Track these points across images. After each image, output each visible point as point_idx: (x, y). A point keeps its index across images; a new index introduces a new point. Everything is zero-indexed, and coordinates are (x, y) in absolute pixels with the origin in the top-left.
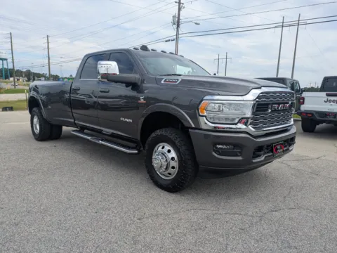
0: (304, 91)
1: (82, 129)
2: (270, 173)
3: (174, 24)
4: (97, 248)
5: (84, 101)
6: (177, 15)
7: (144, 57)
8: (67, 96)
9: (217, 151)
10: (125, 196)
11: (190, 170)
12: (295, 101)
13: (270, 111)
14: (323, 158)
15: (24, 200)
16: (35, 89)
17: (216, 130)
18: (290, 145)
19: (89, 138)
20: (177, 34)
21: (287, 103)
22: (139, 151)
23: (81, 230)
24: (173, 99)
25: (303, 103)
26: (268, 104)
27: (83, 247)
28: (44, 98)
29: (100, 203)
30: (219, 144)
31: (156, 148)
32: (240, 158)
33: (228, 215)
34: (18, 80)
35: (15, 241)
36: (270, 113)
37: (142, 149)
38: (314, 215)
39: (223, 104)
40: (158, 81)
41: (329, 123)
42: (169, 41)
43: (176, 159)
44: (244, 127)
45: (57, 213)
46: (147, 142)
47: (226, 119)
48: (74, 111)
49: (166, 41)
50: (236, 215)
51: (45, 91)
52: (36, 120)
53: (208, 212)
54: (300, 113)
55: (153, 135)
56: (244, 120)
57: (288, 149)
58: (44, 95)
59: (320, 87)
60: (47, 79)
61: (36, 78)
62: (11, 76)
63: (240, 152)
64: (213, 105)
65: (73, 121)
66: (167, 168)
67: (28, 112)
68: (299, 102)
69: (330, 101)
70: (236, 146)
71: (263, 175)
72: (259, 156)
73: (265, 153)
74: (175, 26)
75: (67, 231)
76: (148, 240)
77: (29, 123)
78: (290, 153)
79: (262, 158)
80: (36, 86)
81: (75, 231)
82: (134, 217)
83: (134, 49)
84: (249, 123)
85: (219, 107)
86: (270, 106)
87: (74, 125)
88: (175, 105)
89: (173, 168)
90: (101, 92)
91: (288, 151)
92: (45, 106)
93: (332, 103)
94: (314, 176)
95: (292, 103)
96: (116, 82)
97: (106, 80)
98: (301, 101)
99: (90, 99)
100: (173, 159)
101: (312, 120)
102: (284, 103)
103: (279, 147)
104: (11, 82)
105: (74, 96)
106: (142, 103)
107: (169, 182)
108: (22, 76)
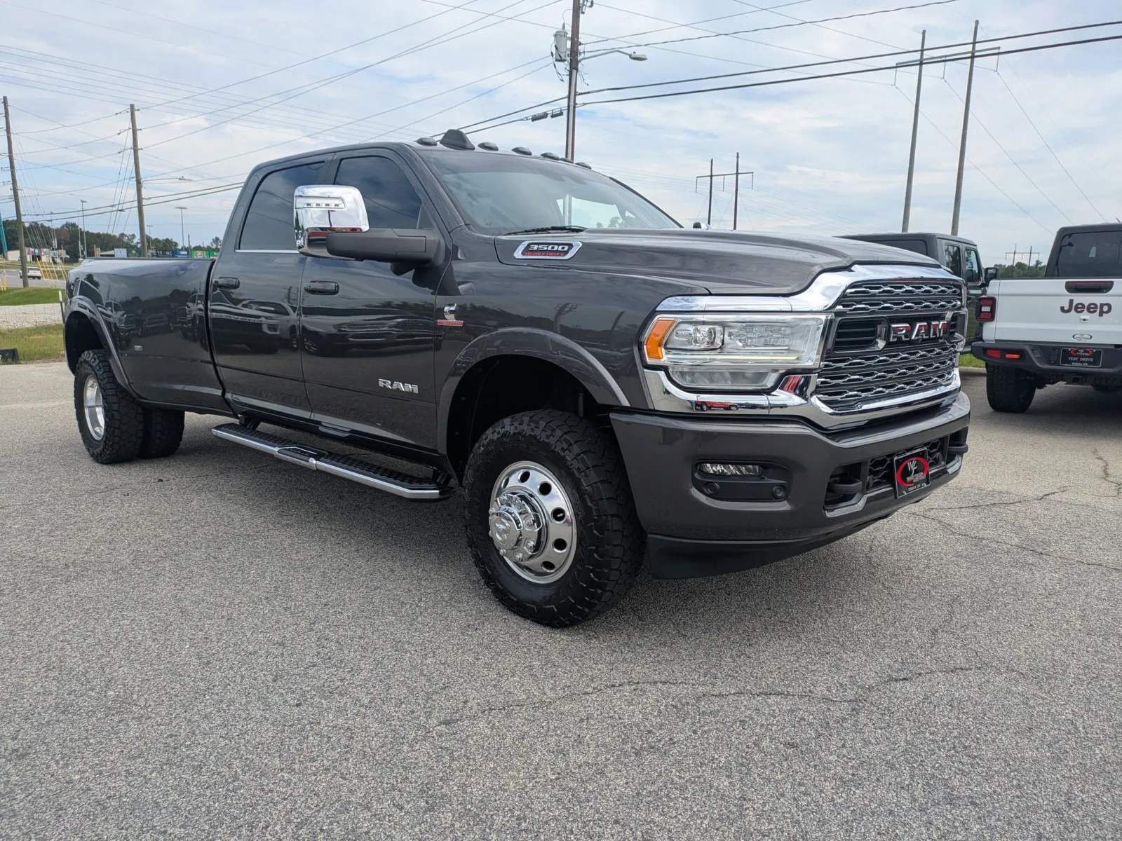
0: (995, 277)
1: (251, 421)
2: (886, 550)
3: (562, 60)
4: (299, 826)
5: (259, 325)
6: (569, 29)
7: (454, 170)
8: (196, 308)
9: (706, 485)
10: (398, 646)
11: (618, 552)
12: (965, 311)
13: (881, 344)
14: (1056, 497)
15: (49, 668)
16: (88, 287)
17: (699, 413)
18: (950, 458)
19: (275, 450)
20: (572, 94)
21: (940, 317)
22: (445, 490)
23: (248, 766)
24: (560, 312)
25: (991, 316)
26: (873, 323)
27: (252, 826)
28: (116, 316)
29: (312, 671)
30: (713, 463)
31: (501, 481)
32: (784, 506)
33: (744, 700)
34: (36, 258)
35: (15, 814)
36: (881, 352)
37: (454, 482)
38: (1033, 689)
39: (723, 325)
40: (501, 251)
41: (1075, 381)
42: (544, 116)
43: (569, 513)
44: (797, 400)
45: (163, 710)
46: (471, 459)
47: (737, 375)
48: (220, 359)
49: (535, 119)
50: (773, 699)
51: (121, 293)
52: (91, 392)
53: (681, 690)
54: (981, 350)
55: (491, 434)
56: (793, 378)
57: (944, 472)
58: (117, 308)
59: (1045, 262)
60: (135, 252)
61: (98, 251)
62: (12, 247)
63: (782, 487)
64: (691, 328)
65: (219, 392)
66: (538, 547)
67: (64, 366)
68: (979, 313)
69: (1079, 308)
70: (767, 465)
71: (862, 560)
72: (847, 497)
73: (867, 488)
74: (563, 67)
75: (198, 769)
76: (477, 793)
77: (71, 402)
78: (952, 483)
79: (859, 504)
80: (90, 277)
81: (225, 770)
82: (429, 716)
83: (421, 142)
84: (811, 388)
85: (712, 334)
86: (881, 329)
87: (223, 406)
88: (566, 332)
89: (560, 544)
90: (313, 292)
91: (942, 477)
92: (123, 343)
93: (1085, 315)
94: (1031, 559)
95: (954, 318)
96: (360, 257)
97: (324, 252)
98: (985, 309)
99: (278, 319)
100: (558, 514)
101: (1019, 372)
102: (928, 319)
103: (912, 466)
104: (12, 265)
105: (220, 310)
106: (452, 328)
107: (548, 593)
108: (49, 245)
